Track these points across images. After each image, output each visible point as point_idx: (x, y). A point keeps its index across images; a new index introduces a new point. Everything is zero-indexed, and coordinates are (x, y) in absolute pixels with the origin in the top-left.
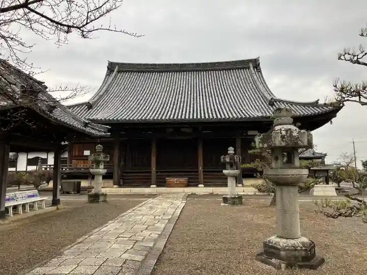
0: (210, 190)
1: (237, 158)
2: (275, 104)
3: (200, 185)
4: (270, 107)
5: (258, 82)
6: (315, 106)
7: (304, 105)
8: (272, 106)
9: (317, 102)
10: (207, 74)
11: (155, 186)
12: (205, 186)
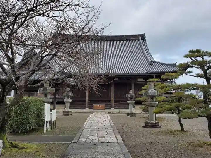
0: (118, 111)
1: (134, 96)
2: (153, 64)
3: (112, 108)
4: (150, 66)
5: (144, 49)
6: (175, 66)
7: (169, 65)
8: (151, 66)
9: (176, 64)
10: (114, 42)
11: (88, 108)
12: (115, 109)
